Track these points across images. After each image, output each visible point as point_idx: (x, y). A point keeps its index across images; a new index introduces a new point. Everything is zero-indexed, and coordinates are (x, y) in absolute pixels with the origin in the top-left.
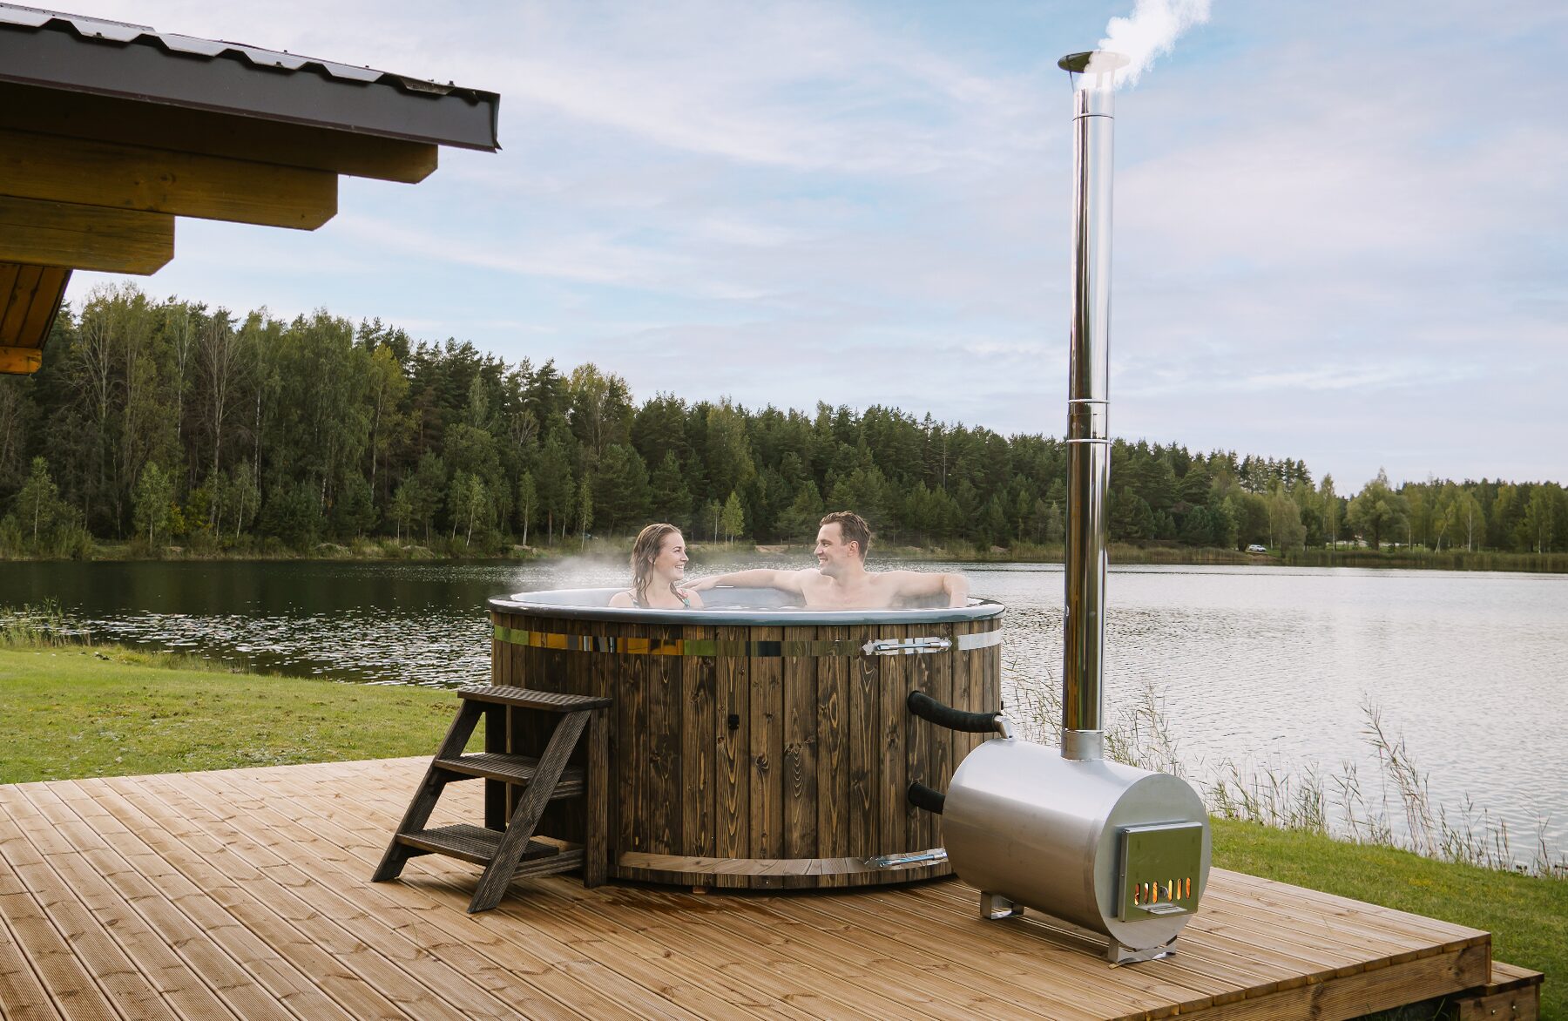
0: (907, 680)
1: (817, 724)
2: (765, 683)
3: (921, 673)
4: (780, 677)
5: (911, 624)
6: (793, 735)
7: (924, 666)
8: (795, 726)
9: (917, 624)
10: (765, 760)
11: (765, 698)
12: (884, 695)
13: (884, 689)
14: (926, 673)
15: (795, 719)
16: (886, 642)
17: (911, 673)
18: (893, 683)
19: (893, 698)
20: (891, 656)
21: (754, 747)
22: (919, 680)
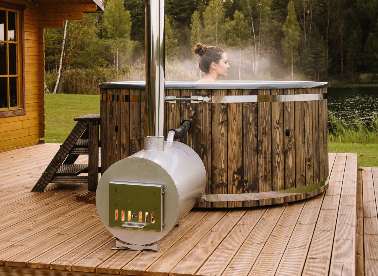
0: (181, 114)
1: (141, 131)
2: (124, 113)
3: (189, 112)
4: (129, 110)
5: (184, 89)
6: (133, 136)
7: (191, 109)
8: (133, 132)
9: (187, 90)
10: (124, 145)
11: (124, 119)
12: (168, 121)
13: (169, 118)
14: (193, 112)
15: (133, 129)
16: (169, 97)
17: (183, 111)
18: (173, 115)
19: (173, 122)
20: (172, 103)
21: (121, 140)
22: (188, 115)
